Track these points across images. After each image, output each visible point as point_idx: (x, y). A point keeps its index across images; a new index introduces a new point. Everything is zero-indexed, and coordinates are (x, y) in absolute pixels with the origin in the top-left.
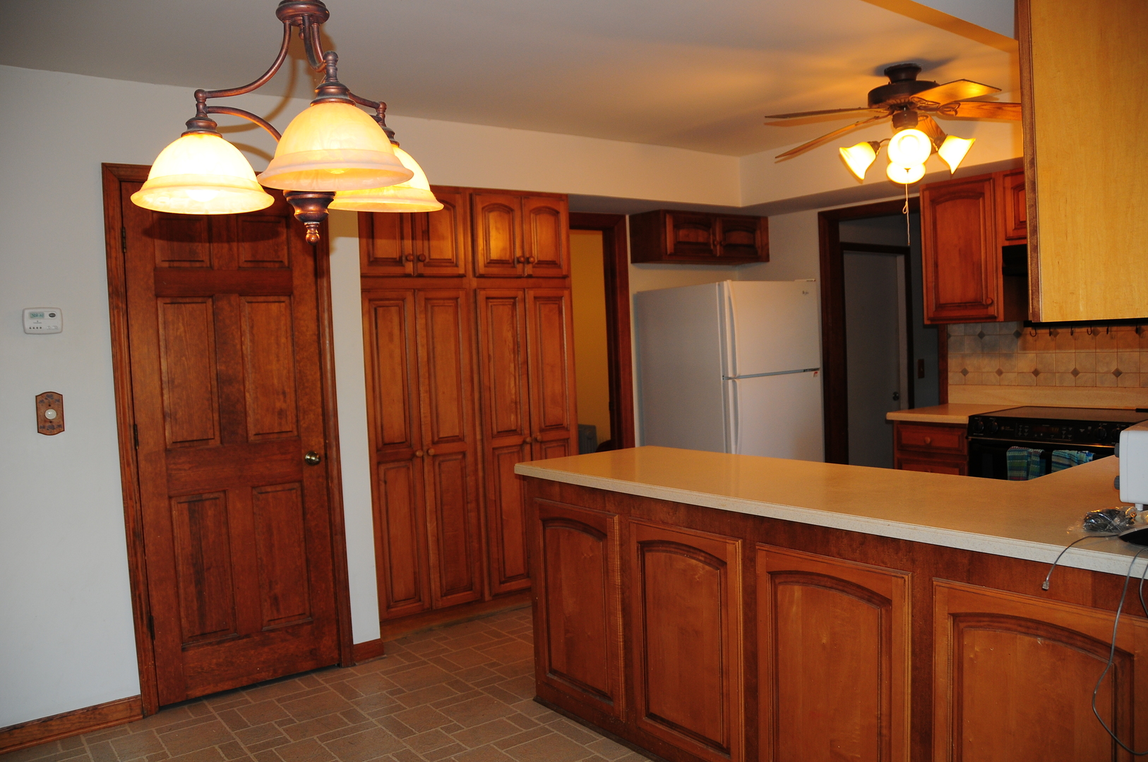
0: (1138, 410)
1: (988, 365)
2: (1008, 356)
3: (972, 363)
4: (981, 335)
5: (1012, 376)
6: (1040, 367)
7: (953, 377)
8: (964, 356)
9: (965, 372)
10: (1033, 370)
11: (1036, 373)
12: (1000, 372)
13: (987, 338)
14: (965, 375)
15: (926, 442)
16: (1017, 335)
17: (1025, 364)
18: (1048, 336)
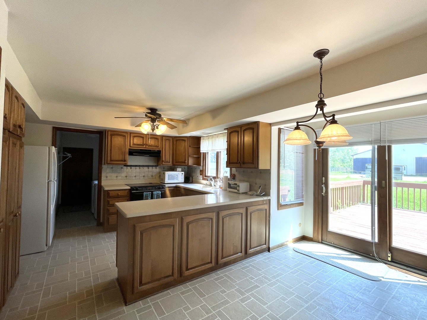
0: (150, 183)
1: (114, 175)
2: (119, 173)
3: (109, 175)
4: (112, 168)
5: (120, 177)
6: (127, 175)
7: (103, 178)
8: (107, 173)
9: (107, 177)
11: (126, 177)
12: (117, 177)
13: (114, 169)
15: (118, 194)
16: (122, 168)
17: (124, 175)
18: (130, 169)
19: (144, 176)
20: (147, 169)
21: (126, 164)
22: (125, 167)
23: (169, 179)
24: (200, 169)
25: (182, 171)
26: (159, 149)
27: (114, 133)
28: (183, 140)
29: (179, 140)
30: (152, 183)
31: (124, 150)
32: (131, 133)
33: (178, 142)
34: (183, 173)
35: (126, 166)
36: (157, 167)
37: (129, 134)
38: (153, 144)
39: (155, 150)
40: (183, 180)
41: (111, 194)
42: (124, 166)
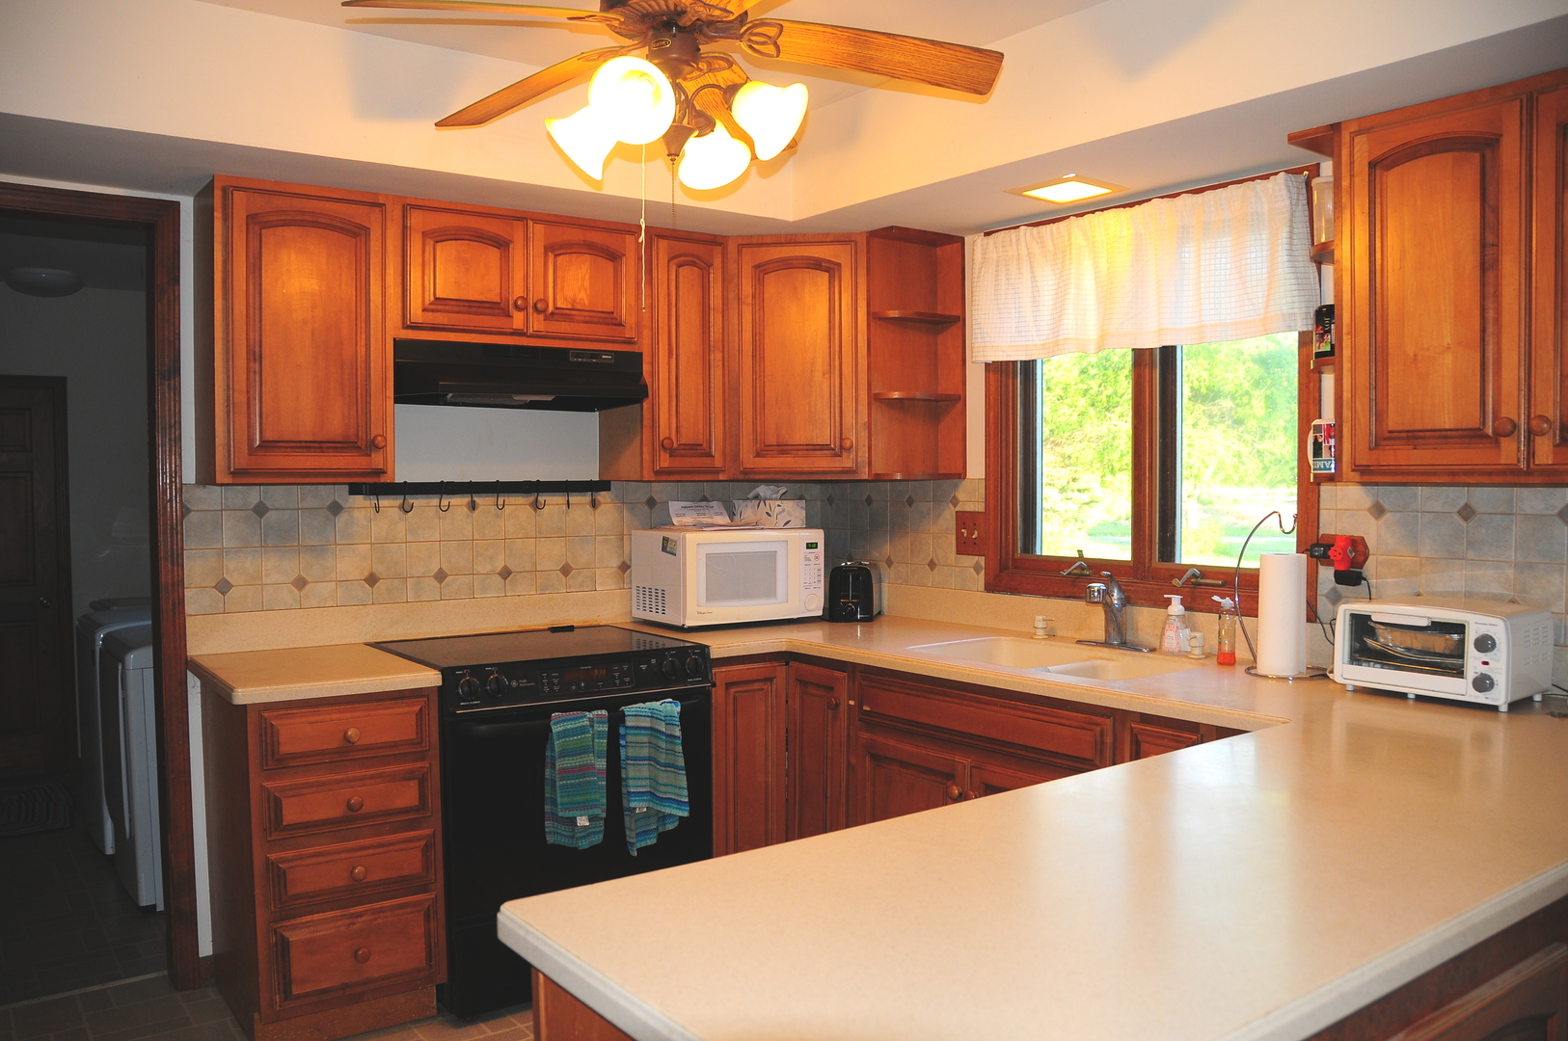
0: (554, 630)
1: (277, 569)
2: (318, 550)
3: (236, 569)
4: (260, 510)
5: (325, 588)
6: (378, 569)
7: (195, 600)
8: (221, 553)
9: (224, 587)
10: (366, 574)
11: (372, 580)
12: (300, 583)
13: (271, 516)
14: (224, 593)
15: (346, 738)
16: (336, 509)
17: (350, 564)
18: (396, 513)
19: (506, 573)
20: (530, 510)
21: (382, 472)
22: (359, 500)
23: (712, 595)
24: (955, 502)
25: (810, 524)
26: (630, 342)
27: (281, 203)
28: (817, 265)
29: (787, 265)
30: (570, 628)
31: (362, 351)
32: (408, 207)
33: (771, 280)
34: (818, 536)
35: (377, 486)
36: (602, 496)
37: (394, 214)
38: (583, 298)
39: (596, 354)
40: (814, 603)
41: (294, 736)
42: (355, 489)
